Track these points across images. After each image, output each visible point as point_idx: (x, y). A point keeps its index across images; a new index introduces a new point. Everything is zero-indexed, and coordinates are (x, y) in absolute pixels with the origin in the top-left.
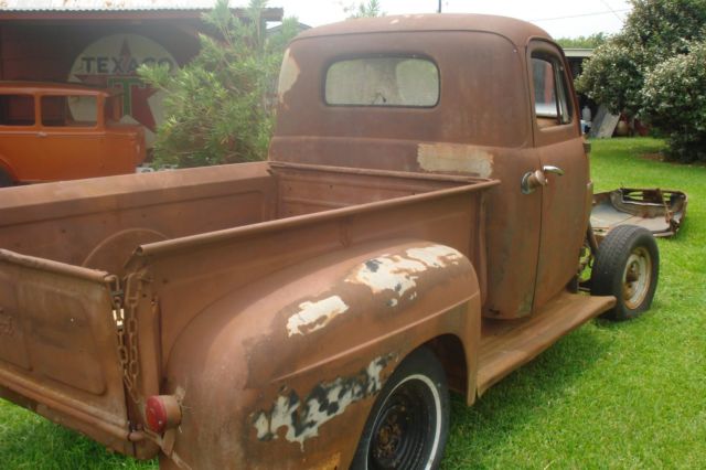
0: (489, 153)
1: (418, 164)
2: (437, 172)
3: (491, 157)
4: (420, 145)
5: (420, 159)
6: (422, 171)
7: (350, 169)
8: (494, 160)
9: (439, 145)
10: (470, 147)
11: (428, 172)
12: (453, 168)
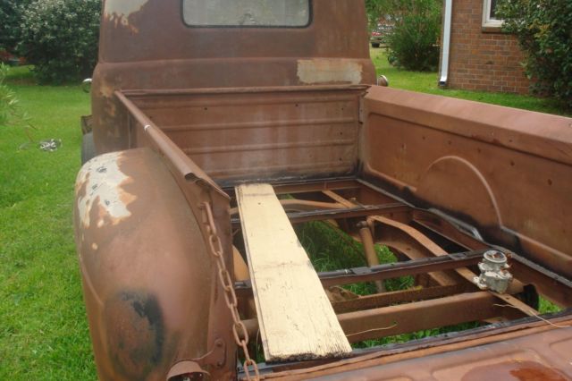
0: (359, 63)
1: (298, 78)
2: (316, 84)
3: (361, 67)
4: (299, 61)
5: (300, 74)
6: (302, 83)
7: (232, 89)
8: (363, 69)
9: (316, 59)
10: (343, 60)
11: (307, 84)
12: (330, 79)
